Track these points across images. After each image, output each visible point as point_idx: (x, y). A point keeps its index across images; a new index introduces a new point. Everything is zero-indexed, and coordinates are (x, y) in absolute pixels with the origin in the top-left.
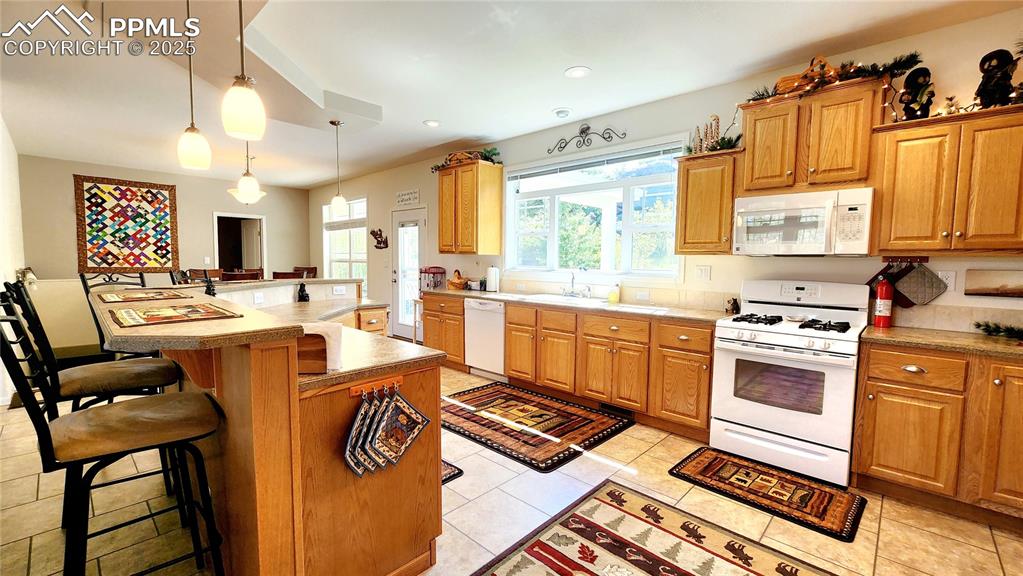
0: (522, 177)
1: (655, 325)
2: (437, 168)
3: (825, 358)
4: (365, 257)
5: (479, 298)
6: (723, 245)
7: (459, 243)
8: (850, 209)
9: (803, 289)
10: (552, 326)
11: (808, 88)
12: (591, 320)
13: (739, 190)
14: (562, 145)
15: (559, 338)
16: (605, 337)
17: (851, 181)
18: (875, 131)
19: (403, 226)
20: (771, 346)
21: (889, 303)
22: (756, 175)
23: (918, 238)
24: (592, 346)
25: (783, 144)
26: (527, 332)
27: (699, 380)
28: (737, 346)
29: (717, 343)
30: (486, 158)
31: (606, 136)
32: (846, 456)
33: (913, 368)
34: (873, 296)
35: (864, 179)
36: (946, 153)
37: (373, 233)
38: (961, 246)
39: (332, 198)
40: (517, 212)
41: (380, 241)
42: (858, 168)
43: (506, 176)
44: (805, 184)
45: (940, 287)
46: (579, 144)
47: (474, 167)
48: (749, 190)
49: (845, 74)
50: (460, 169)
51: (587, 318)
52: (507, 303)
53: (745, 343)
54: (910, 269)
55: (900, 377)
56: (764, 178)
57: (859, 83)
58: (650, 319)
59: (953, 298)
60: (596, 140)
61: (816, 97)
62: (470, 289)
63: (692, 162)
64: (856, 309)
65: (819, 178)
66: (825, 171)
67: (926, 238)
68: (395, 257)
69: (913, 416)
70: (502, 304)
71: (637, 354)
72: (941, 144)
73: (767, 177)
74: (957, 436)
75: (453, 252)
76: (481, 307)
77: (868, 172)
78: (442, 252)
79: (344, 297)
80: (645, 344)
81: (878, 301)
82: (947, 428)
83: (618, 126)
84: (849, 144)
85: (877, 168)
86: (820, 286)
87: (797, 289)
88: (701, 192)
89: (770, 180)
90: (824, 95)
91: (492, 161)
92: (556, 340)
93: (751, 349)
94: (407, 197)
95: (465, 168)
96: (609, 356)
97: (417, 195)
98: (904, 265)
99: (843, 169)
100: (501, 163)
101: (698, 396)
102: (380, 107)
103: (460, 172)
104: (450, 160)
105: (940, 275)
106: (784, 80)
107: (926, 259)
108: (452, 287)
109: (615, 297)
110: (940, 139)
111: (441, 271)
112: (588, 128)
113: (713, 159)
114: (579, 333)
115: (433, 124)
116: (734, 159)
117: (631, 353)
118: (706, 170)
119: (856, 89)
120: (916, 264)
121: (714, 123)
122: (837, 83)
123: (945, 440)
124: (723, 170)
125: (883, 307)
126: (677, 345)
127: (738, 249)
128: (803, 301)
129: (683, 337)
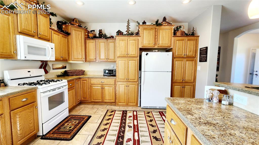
6: (13, 55)
8: (52, 49)
9: (30, 72)
13: (16, 31)
17: (47, 40)
18: (50, 28)
32: (68, 109)
35: (49, 40)
42: (48, 37)
44: (37, 37)
53: (50, 91)
55: (70, 87)
64: (42, 76)
67: (59, 57)
69: (72, 94)
72: (59, 37)
73: (27, 30)
84: (46, 29)
87: (28, 72)
89: (28, 32)
99: (46, 36)
126: (22, 105)
127: (25, 57)
128: (32, 76)
129: (23, 100)
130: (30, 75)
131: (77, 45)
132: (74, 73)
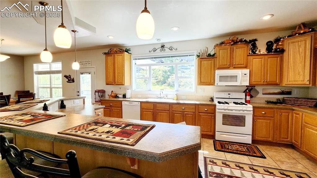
0: (139, 59)
1: (197, 107)
2: (105, 53)
3: (245, 112)
4: (61, 86)
5: (129, 101)
6: (212, 83)
7: (116, 81)
8: (245, 74)
9: (230, 94)
10: (160, 109)
11: (232, 43)
12: (175, 106)
13: (216, 68)
14: (155, 50)
15: (163, 113)
16: (180, 111)
17: (243, 67)
18: (248, 56)
19: (82, 74)
20: (232, 110)
21: (250, 97)
22: (220, 64)
23: (258, 82)
24: (175, 114)
25: (227, 57)
26: (150, 112)
27: (211, 121)
28: (223, 111)
29: (217, 110)
30: (126, 51)
31: (171, 49)
32: (251, 136)
33: (263, 113)
34: (246, 96)
35: (246, 67)
36: (263, 62)
37: (66, 76)
38: (266, 84)
39: (73, 62)
40: (136, 70)
41: (69, 79)
42: (245, 64)
43: (132, 58)
44: (232, 67)
45: (257, 93)
46: (161, 51)
47: (123, 54)
48: (218, 68)
49: (241, 41)
50: (116, 55)
51: (173, 106)
52: (141, 102)
53: (225, 110)
54: (252, 89)
55: (261, 115)
56: (222, 65)
57: (244, 44)
58: (195, 105)
59: (260, 95)
60: (167, 50)
61: (234, 46)
62: (119, 98)
63: (202, 59)
64: (242, 99)
65: (236, 66)
66: (237, 65)
67: (260, 82)
68: (79, 86)
69: (264, 124)
70: (140, 103)
71: (192, 115)
72: (262, 60)
73: (223, 65)
74: (273, 127)
75: (113, 85)
76: (130, 104)
77: (247, 66)
78: (107, 84)
79: (78, 105)
80: (194, 112)
81: (247, 96)
82: (271, 125)
83: (175, 46)
84: (243, 58)
85: (249, 65)
86: (234, 93)
87: (229, 94)
88: (205, 68)
89: (224, 66)
90: (236, 45)
91: (128, 53)
92: (162, 113)
93: (227, 111)
94: (85, 63)
95: (118, 54)
96: (182, 117)
97: (91, 62)
98: (251, 88)
99: (241, 64)
100: (131, 54)
101: (211, 126)
102: (96, 28)
103: (116, 56)
104: (111, 51)
105: (258, 90)
106: (227, 40)
107: (255, 86)
108: (111, 97)
109: (175, 98)
110: (261, 59)
111: (104, 91)
112: (164, 46)
113: (208, 59)
114: (171, 111)
115: (110, 37)
116: (214, 59)
117: (189, 115)
118: (206, 62)
119: (243, 45)
120: (253, 88)
121: (206, 49)
122: (240, 43)
123: (271, 128)
124: (211, 62)
125: (248, 98)
126: (204, 112)
127: (217, 84)
128: (230, 98)
129: (206, 109)
130: (229, 97)
131: (294, 62)
132: (296, 102)
